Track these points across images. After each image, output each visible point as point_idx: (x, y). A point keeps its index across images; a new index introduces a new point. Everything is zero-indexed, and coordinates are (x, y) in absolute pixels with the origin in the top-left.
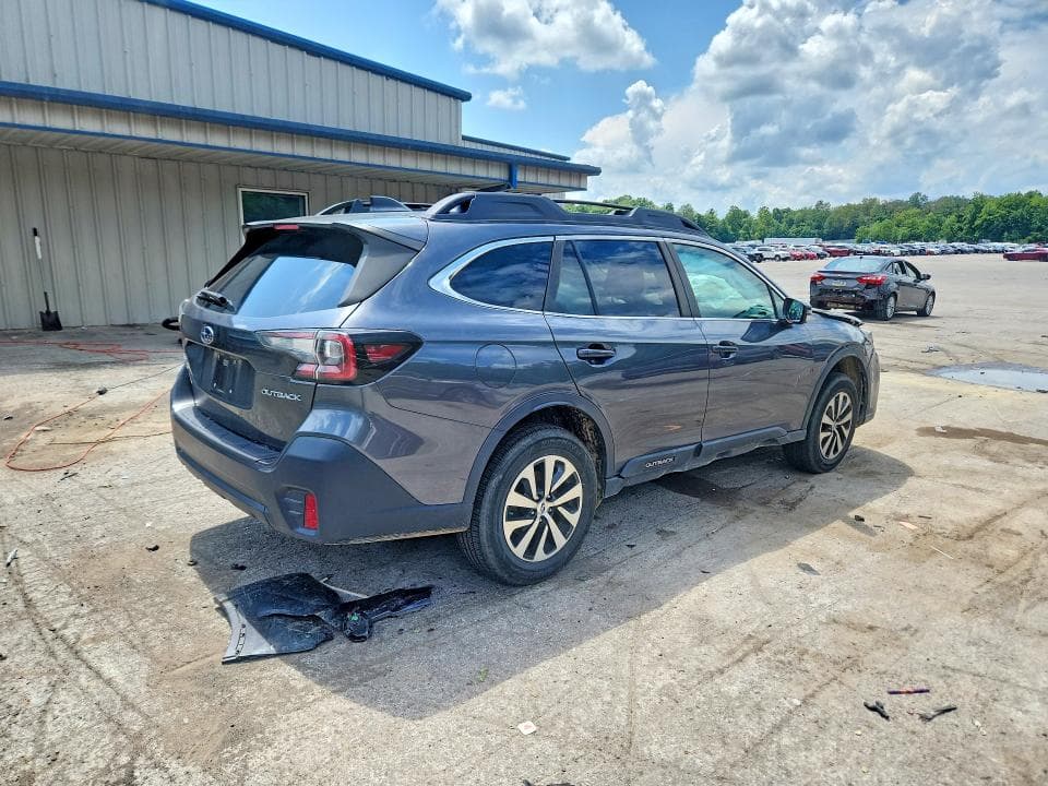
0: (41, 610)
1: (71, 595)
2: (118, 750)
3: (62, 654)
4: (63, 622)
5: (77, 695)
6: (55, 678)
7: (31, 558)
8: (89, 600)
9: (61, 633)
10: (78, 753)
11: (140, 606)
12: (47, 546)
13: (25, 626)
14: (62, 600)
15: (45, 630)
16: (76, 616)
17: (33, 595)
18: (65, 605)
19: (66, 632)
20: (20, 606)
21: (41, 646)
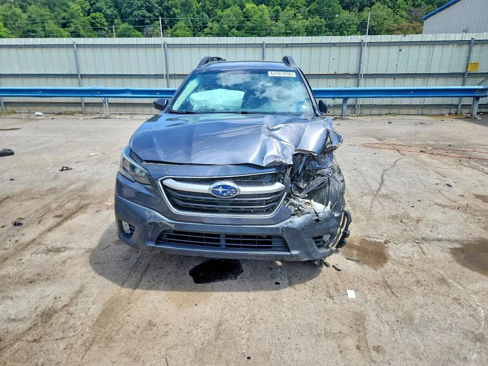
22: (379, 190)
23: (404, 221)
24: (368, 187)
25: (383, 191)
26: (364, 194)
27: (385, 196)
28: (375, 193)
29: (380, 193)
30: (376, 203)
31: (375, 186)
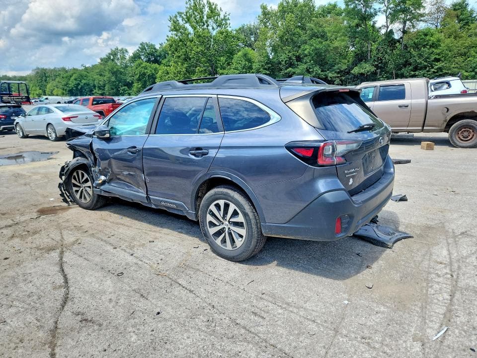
0: (449, 287)
1: (431, 287)
2: (460, 239)
3: (456, 265)
4: (446, 276)
5: (461, 252)
6: (464, 260)
7: (431, 325)
8: (427, 280)
9: (450, 272)
10: (470, 242)
11: (412, 264)
12: (413, 330)
13: (462, 284)
14: (437, 286)
15: (455, 277)
16: (439, 276)
17: (447, 297)
18: (438, 283)
19: (448, 271)
20: (458, 295)
21: (461, 272)
22: (62, 253)
23: (26, 233)
24: (77, 252)
25: (55, 255)
26: (77, 242)
27: (51, 249)
28: (64, 249)
29: (58, 251)
30: (58, 238)
31: (68, 257)
